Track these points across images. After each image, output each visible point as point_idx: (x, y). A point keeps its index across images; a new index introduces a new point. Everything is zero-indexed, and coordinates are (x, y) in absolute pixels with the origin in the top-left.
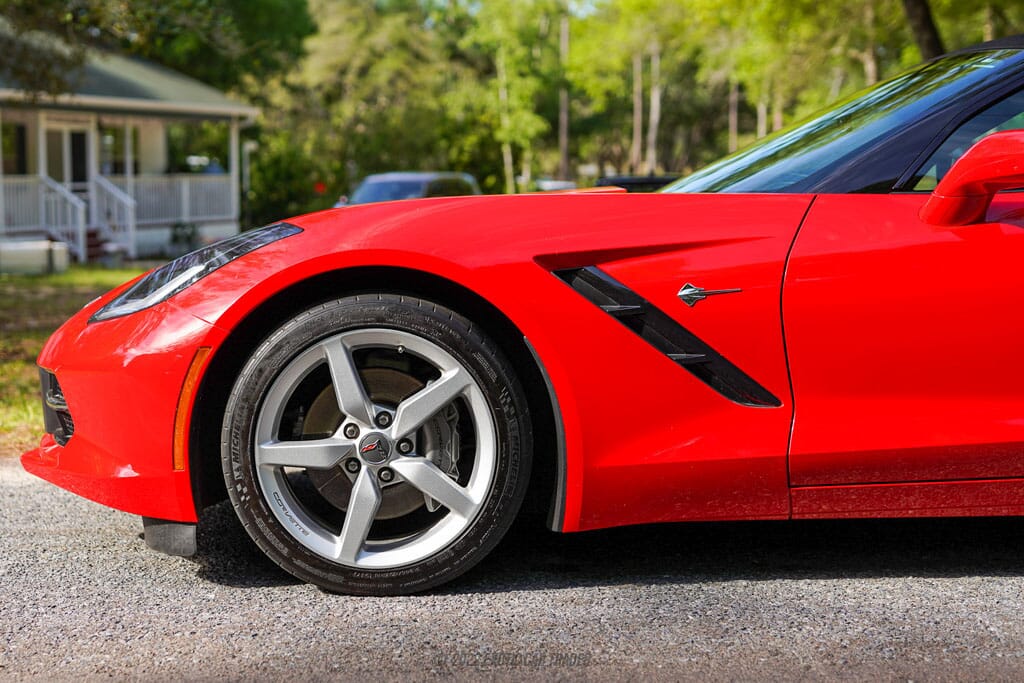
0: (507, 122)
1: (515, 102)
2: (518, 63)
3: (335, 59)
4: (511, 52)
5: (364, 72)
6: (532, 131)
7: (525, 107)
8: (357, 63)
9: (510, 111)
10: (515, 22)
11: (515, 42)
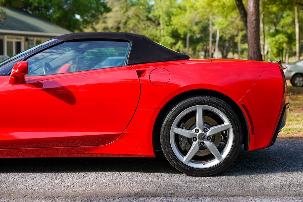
0: (163, 39)
1: (165, 34)
2: (166, 22)
3: (117, 20)
4: (164, 19)
5: (125, 23)
6: (169, 42)
7: (168, 35)
8: (124, 21)
9: (164, 36)
10: (164, 10)
11: (164, 16)
